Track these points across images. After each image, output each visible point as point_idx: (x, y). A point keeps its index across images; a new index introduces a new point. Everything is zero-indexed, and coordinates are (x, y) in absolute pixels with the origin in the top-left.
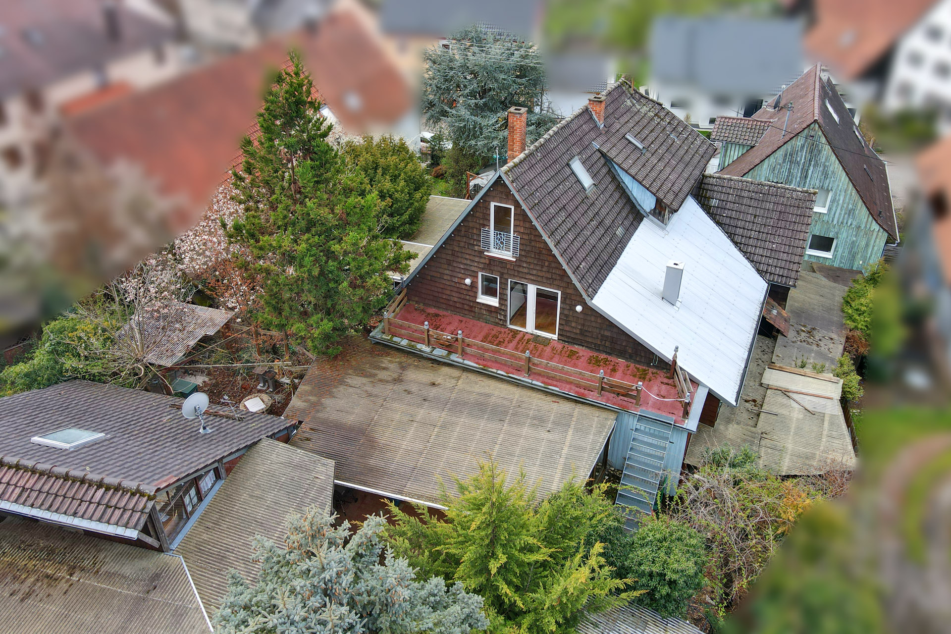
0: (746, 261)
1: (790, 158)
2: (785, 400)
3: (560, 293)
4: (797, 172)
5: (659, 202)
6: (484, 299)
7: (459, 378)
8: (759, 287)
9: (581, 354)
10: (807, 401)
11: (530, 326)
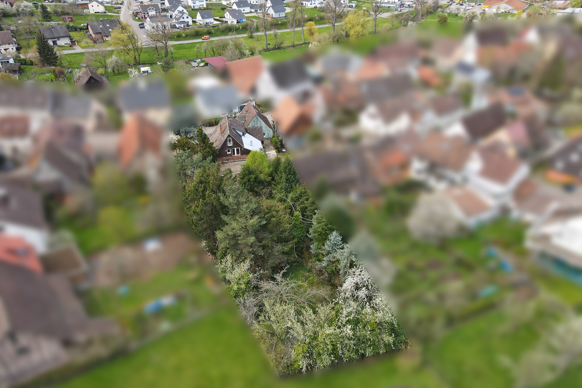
0: (256, 139)
1: (254, 121)
3: (239, 148)
4: (256, 123)
5: (243, 133)
6: (228, 153)
8: (260, 142)
9: (244, 155)
11: (236, 155)
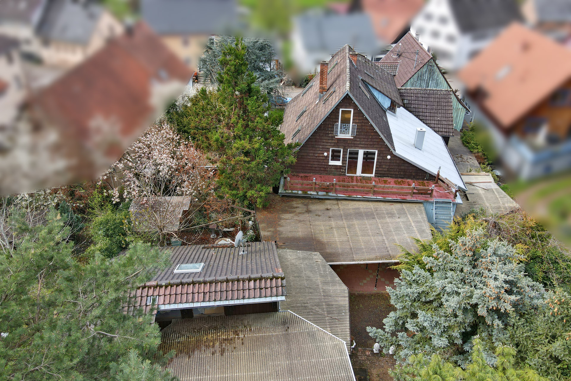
0: (428, 127)
1: (420, 78)
2: (473, 187)
3: (377, 151)
5: (392, 103)
6: (332, 163)
7: (338, 204)
8: (440, 141)
9: (389, 181)
10: (481, 185)
11: (359, 172)
